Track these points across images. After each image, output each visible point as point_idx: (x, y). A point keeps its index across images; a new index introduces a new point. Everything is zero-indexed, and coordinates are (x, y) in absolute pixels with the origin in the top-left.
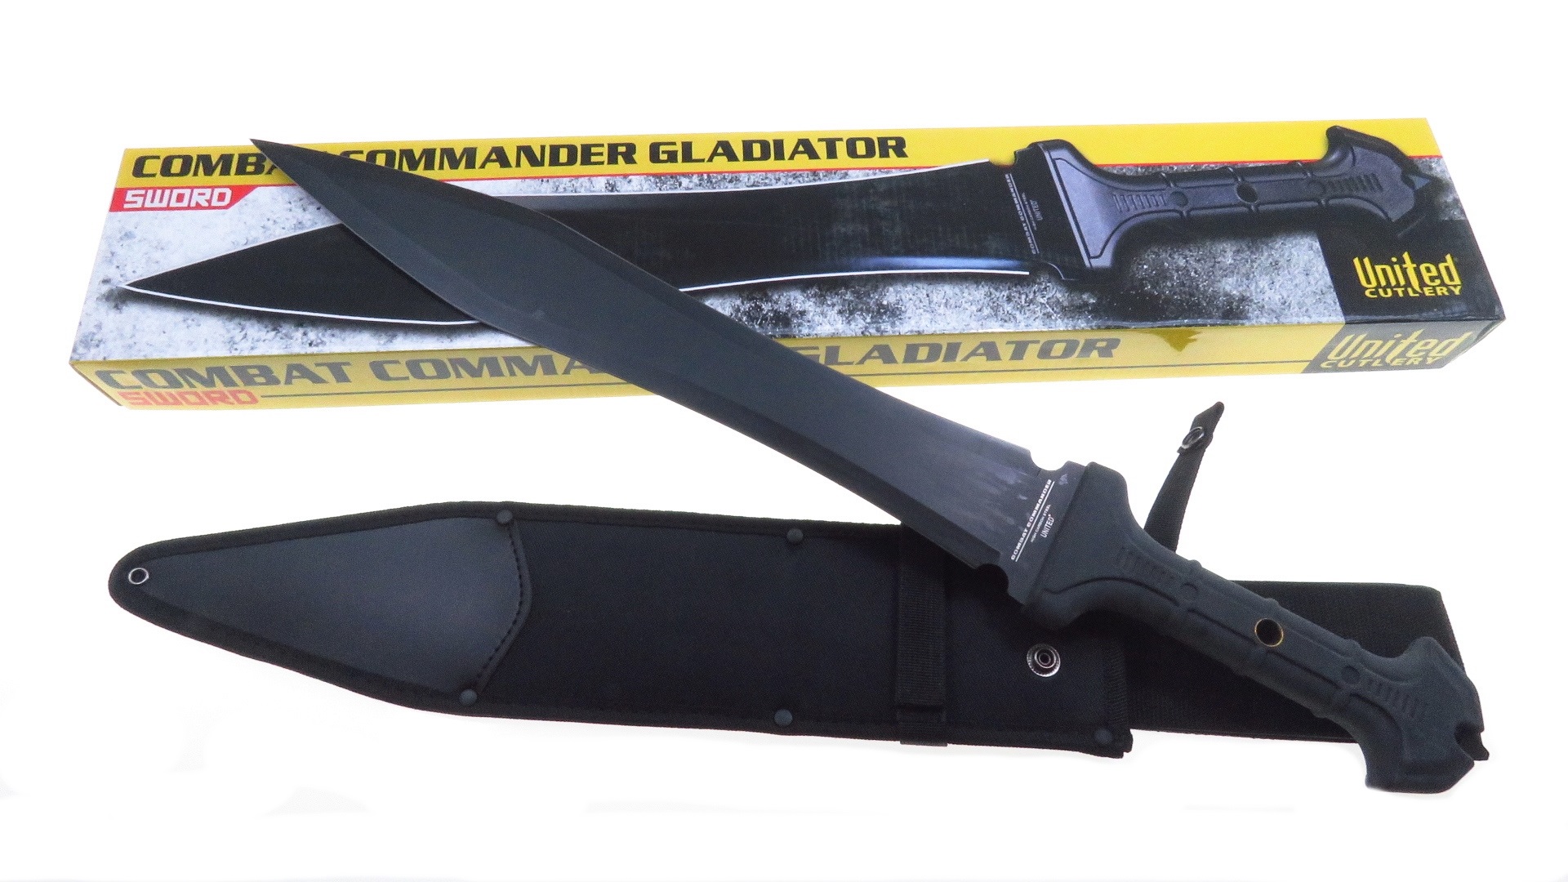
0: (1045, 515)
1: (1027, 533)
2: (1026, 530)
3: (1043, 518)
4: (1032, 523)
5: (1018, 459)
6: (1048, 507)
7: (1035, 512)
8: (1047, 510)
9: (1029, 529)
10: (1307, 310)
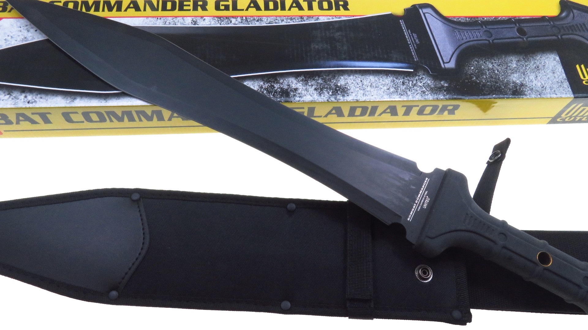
0: (425, 196)
1: (416, 206)
2: (415, 205)
3: (424, 198)
4: (418, 201)
5: (410, 166)
6: (426, 192)
7: (420, 195)
8: (426, 194)
9: (416, 204)
10: (555, 91)
